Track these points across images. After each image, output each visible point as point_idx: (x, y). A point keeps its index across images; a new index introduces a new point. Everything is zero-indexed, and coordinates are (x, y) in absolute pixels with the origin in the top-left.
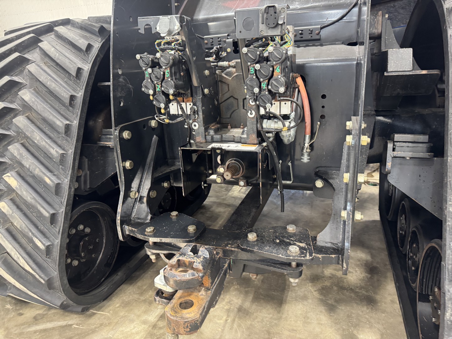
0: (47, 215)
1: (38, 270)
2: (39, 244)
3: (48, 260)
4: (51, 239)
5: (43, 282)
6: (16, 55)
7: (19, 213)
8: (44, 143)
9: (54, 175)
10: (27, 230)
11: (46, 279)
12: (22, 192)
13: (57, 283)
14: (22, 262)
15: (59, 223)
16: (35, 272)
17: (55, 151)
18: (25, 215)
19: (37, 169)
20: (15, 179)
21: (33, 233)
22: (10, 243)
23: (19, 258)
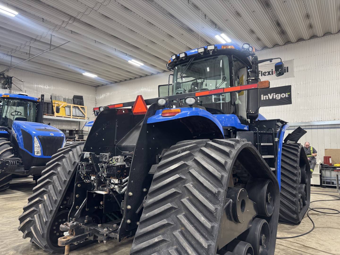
0: (50, 210)
1: (42, 230)
2: (44, 220)
3: (45, 226)
4: (49, 219)
5: (41, 234)
6: (62, 155)
7: (44, 209)
8: (57, 186)
9: (57, 197)
10: (43, 215)
11: (42, 233)
12: (46, 201)
13: (45, 236)
14: (38, 226)
15: (52, 214)
16: (40, 230)
17: (59, 188)
18: (45, 210)
19: (53, 194)
20: (47, 197)
21: (44, 216)
22: (38, 219)
23: (38, 224)
